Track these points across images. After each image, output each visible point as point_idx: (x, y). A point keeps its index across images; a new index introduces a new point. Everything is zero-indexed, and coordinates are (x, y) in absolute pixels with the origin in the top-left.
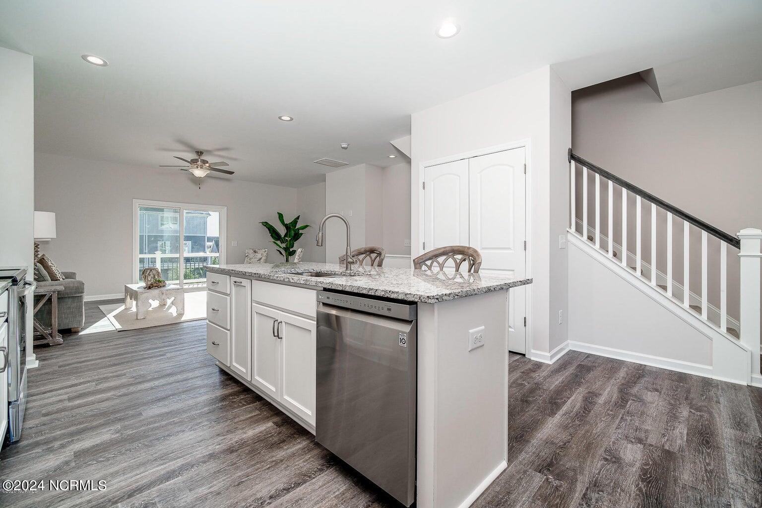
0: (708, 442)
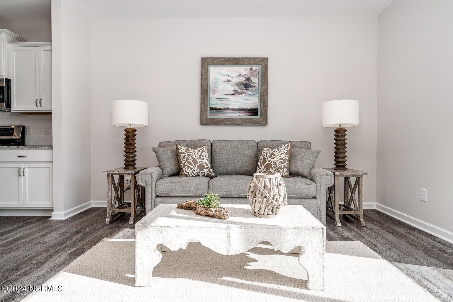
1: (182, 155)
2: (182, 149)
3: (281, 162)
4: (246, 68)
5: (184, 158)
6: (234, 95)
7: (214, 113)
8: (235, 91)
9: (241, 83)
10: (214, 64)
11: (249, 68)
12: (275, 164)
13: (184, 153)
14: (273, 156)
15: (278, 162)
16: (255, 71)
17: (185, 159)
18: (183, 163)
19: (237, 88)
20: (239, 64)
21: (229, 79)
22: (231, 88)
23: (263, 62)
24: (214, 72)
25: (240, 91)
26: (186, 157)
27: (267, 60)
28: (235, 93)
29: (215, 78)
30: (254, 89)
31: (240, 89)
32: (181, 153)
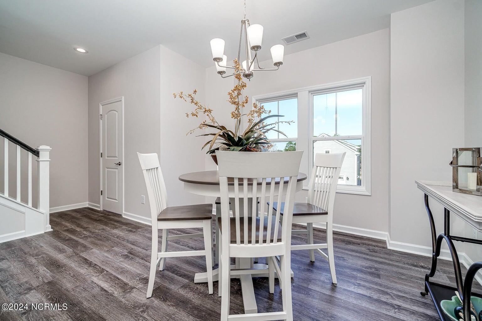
0: (59, 266)
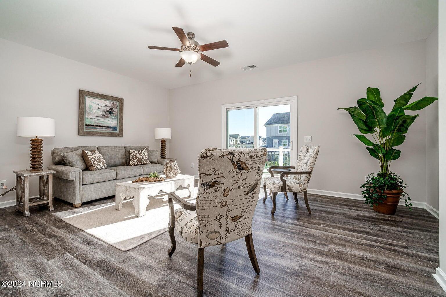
1: (91, 158)
2: (89, 153)
3: (146, 157)
4: (110, 102)
5: (92, 158)
6: (102, 118)
7: (88, 128)
8: (103, 115)
9: (107, 111)
10: (89, 96)
11: (112, 102)
12: (143, 158)
13: (91, 156)
14: (141, 155)
15: (144, 157)
16: (115, 105)
17: (94, 159)
18: (92, 162)
19: (104, 113)
20: (106, 99)
21: (100, 107)
22: (101, 113)
23: (121, 101)
24: (89, 101)
25: (106, 115)
26: (94, 158)
27: (122, 100)
28: (103, 116)
29: (89, 105)
30: (115, 115)
31: (106, 114)
32: (89, 155)
